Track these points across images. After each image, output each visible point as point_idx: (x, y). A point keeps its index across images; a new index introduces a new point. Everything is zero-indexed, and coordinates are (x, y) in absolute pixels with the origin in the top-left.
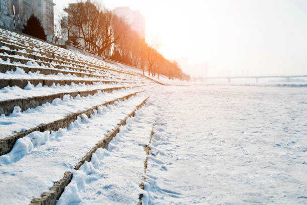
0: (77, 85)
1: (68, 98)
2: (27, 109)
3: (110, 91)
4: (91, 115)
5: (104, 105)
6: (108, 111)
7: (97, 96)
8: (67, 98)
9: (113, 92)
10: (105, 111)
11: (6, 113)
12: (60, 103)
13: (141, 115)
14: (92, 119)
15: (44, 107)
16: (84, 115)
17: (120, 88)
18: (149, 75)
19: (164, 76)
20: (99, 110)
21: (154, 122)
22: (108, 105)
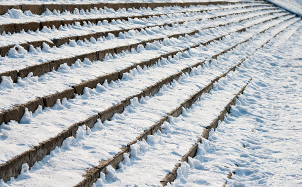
0: (94, 90)
1: (84, 131)
2: (34, 163)
3: (155, 90)
4: (121, 164)
5: (140, 139)
6: (149, 150)
7: (130, 111)
8: (82, 133)
9: (161, 90)
10: (142, 150)
11: (15, 175)
12: (73, 145)
13: (211, 151)
14: (122, 171)
15: (53, 156)
16: (110, 168)
17: (177, 76)
20: (132, 152)
21: (233, 168)
22: (149, 136)
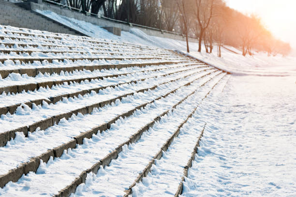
0: (91, 140)
1: (92, 178)
3: (138, 137)
5: (138, 181)
6: (145, 191)
8: (90, 180)
10: (141, 191)
12: (84, 191)
17: (152, 124)
18: (199, 50)
19: (232, 48)
22: (144, 178)
